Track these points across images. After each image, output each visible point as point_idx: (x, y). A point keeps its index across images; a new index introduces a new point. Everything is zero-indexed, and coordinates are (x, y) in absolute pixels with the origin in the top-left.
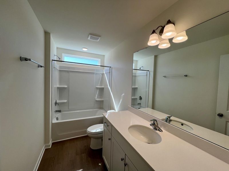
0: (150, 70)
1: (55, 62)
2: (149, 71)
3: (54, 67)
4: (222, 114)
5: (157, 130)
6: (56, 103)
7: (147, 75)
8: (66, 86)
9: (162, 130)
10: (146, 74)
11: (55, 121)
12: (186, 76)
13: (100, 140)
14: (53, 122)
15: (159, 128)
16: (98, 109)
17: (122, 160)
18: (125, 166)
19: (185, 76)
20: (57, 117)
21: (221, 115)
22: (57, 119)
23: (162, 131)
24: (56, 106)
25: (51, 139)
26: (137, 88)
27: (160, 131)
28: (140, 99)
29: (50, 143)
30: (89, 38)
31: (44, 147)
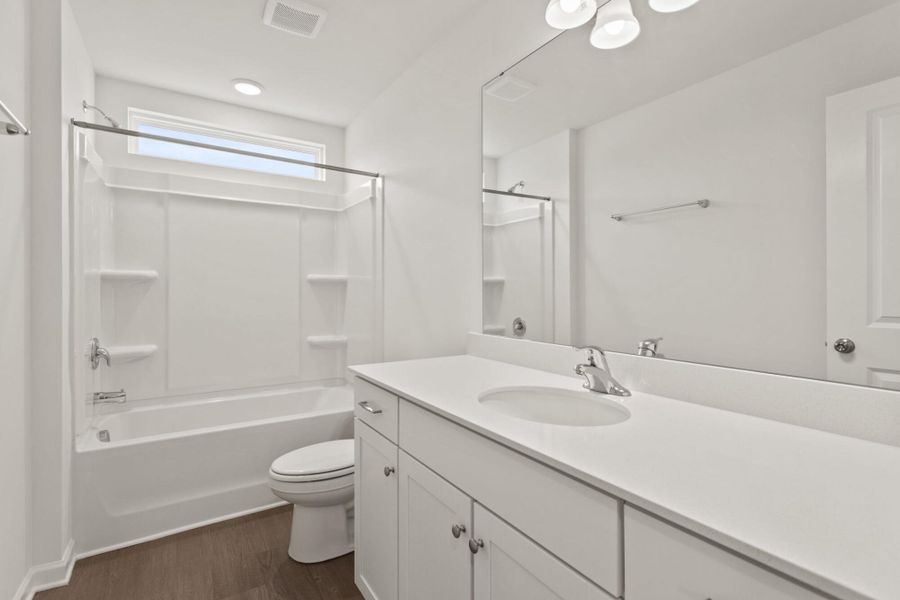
0: (552, 197)
1: (89, 133)
2: (548, 199)
3: (84, 162)
4: (849, 341)
5: (606, 393)
6: (96, 355)
7: (541, 219)
8: (152, 273)
9: (626, 391)
10: (538, 216)
11: (89, 444)
12: (705, 204)
13: (340, 512)
14: (79, 449)
15: (613, 381)
16: (322, 388)
17: (457, 532)
18: (474, 551)
19: (700, 203)
20: (102, 429)
21: (845, 348)
22: (104, 436)
23: (629, 395)
24: (94, 368)
25: (72, 542)
26: (500, 284)
27: (621, 395)
28: (515, 331)
29: (65, 558)
30: (268, 21)
31: (25, 582)
